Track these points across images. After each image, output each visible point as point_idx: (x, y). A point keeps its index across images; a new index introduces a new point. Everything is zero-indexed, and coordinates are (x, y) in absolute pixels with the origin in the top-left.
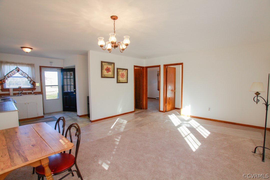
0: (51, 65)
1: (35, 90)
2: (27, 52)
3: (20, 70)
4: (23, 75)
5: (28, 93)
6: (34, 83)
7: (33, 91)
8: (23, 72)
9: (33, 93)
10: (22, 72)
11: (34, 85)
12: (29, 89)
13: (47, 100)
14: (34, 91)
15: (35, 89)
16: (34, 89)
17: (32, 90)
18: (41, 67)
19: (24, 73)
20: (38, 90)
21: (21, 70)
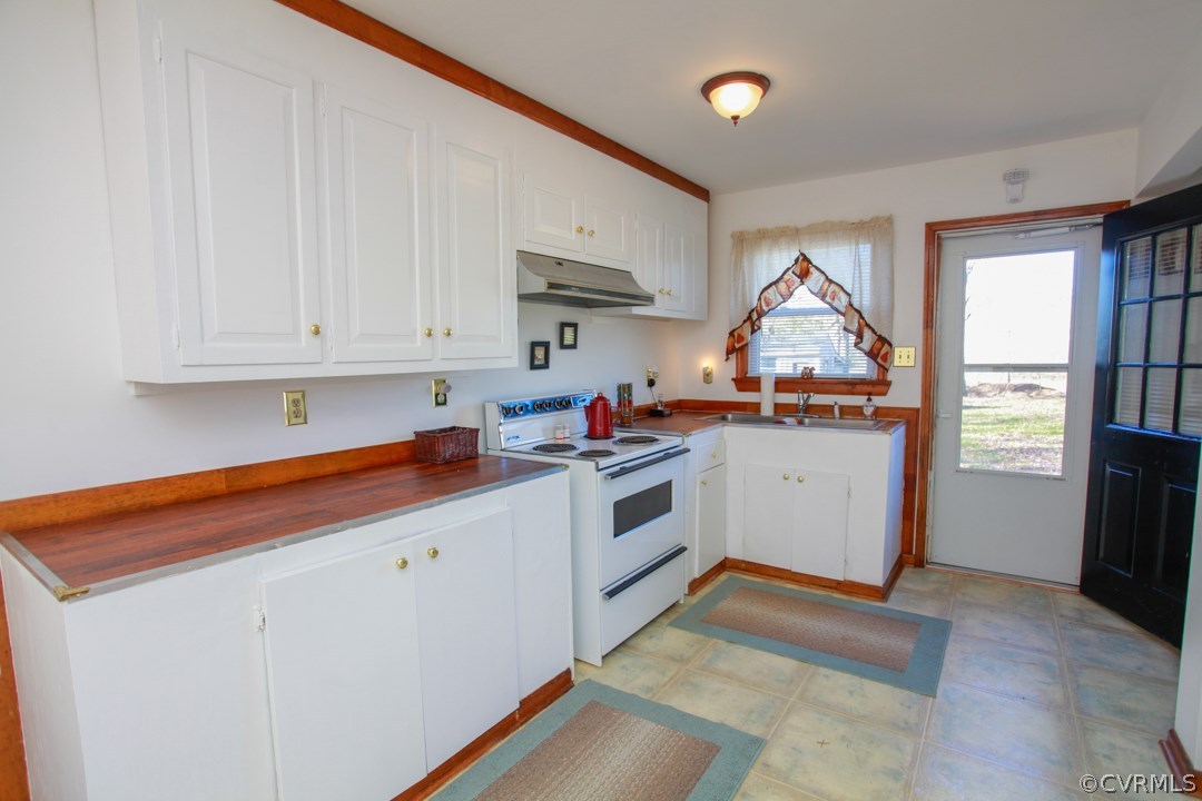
0: (1015, 200)
1: (884, 394)
2: (735, 118)
3: (812, 269)
4: (828, 299)
5: (841, 408)
6: (879, 344)
7: (869, 400)
8: (827, 278)
9: (868, 411)
10: (823, 278)
11: (879, 360)
12: (851, 385)
13: (965, 471)
14: (878, 401)
15: (888, 384)
16: (880, 385)
17: (870, 394)
18: (935, 234)
19: (831, 282)
20: (904, 393)
21: (816, 268)
